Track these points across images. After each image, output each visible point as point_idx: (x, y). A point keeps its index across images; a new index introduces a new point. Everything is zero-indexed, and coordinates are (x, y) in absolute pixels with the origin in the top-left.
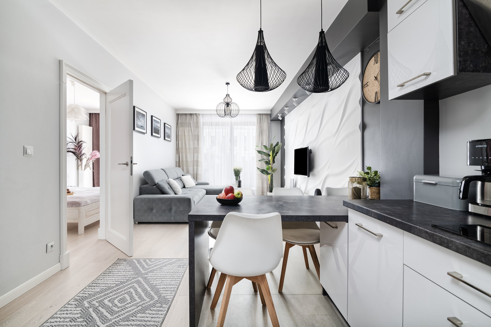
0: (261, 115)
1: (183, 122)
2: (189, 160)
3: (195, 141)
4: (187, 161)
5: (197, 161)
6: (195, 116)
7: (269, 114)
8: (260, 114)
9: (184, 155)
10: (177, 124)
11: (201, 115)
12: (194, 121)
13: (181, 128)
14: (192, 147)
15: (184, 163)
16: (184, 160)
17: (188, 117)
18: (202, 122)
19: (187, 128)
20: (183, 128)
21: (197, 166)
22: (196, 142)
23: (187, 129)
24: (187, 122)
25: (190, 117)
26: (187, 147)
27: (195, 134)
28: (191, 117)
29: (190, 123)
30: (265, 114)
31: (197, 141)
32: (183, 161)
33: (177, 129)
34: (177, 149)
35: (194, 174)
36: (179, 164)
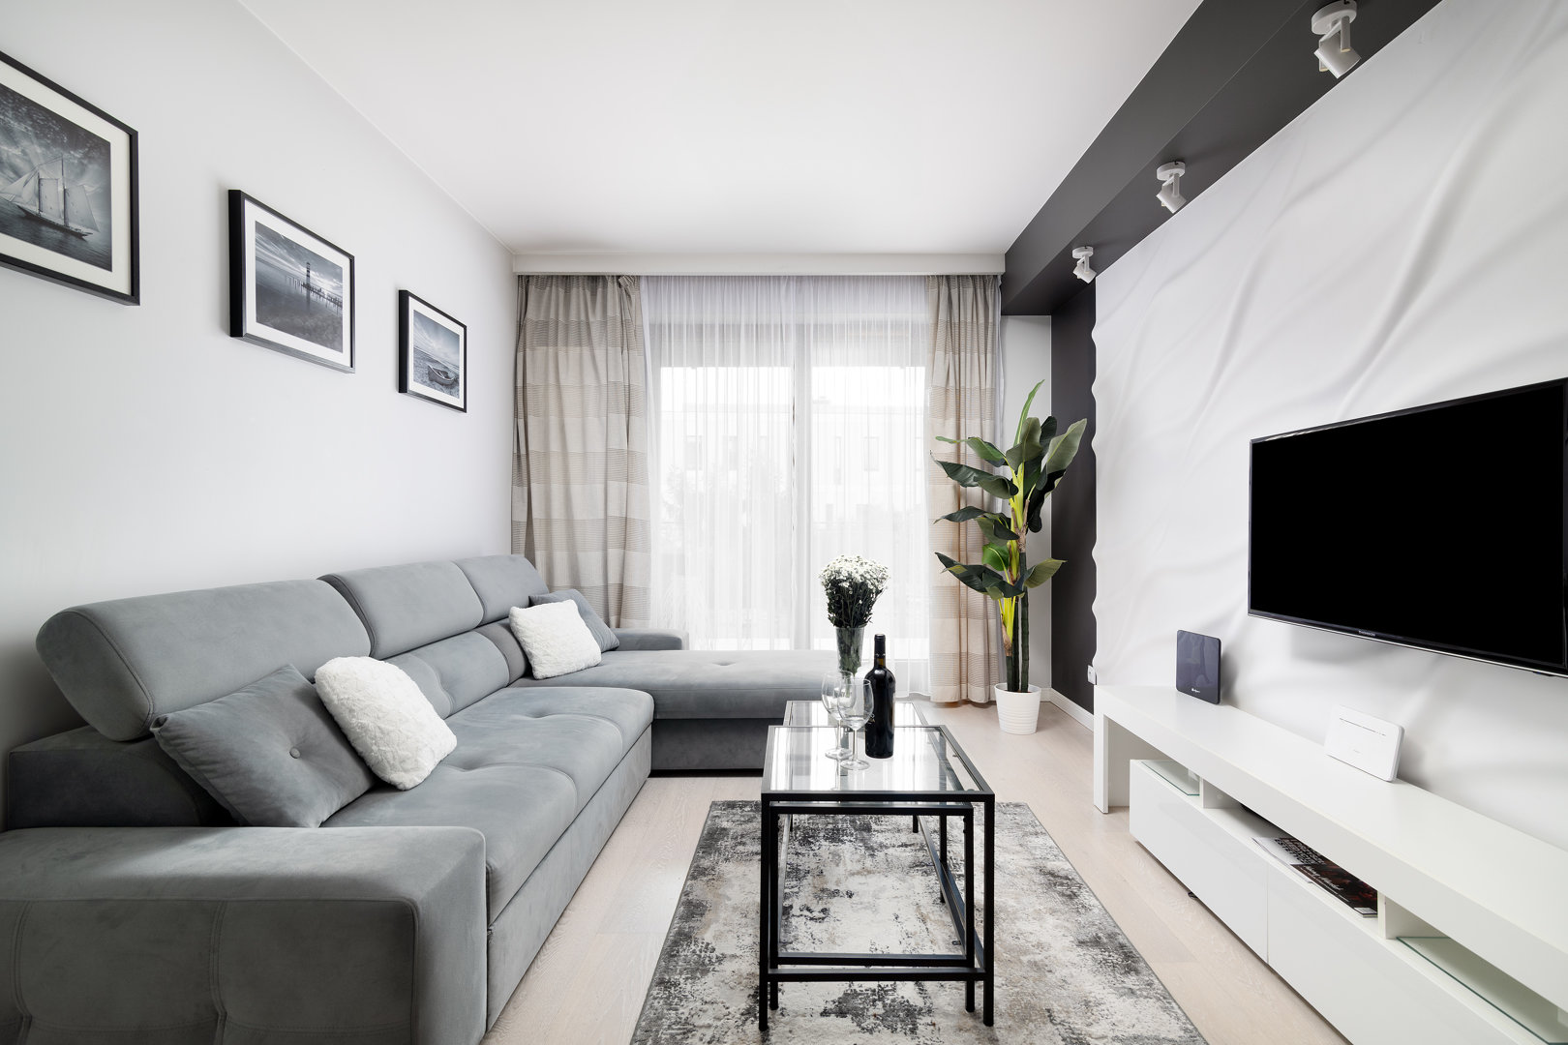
0: (954, 283)
1: (552, 316)
2: (579, 514)
3: (613, 417)
4: (569, 521)
5: (626, 521)
6: (612, 289)
7: (995, 277)
8: (948, 277)
9: (557, 489)
10: (520, 327)
11: (643, 284)
12: (610, 313)
13: (540, 351)
14: (596, 446)
15: (559, 531)
16: (557, 513)
17: (578, 294)
18: (652, 326)
19: (574, 351)
20: (551, 350)
21: (625, 545)
22: (618, 420)
23: (570, 357)
24: (573, 318)
25: (588, 294)
26: (574, 447)
27: (611, 379)
28: (594, 294)
29: (588, 324)
30: (973, 277)
31: (624, 416)
32: (548, 521)
33: (520, 355)
34: (519, 456)
35: (606, 587)
36: (526, 539)
